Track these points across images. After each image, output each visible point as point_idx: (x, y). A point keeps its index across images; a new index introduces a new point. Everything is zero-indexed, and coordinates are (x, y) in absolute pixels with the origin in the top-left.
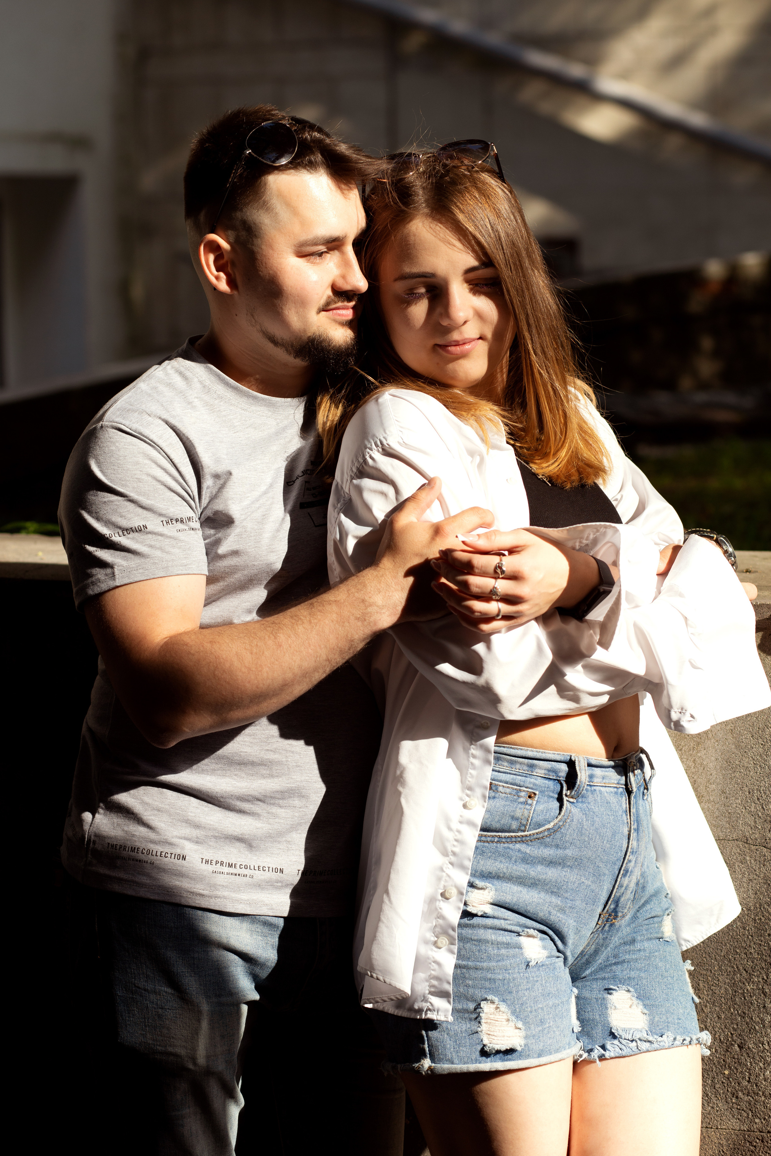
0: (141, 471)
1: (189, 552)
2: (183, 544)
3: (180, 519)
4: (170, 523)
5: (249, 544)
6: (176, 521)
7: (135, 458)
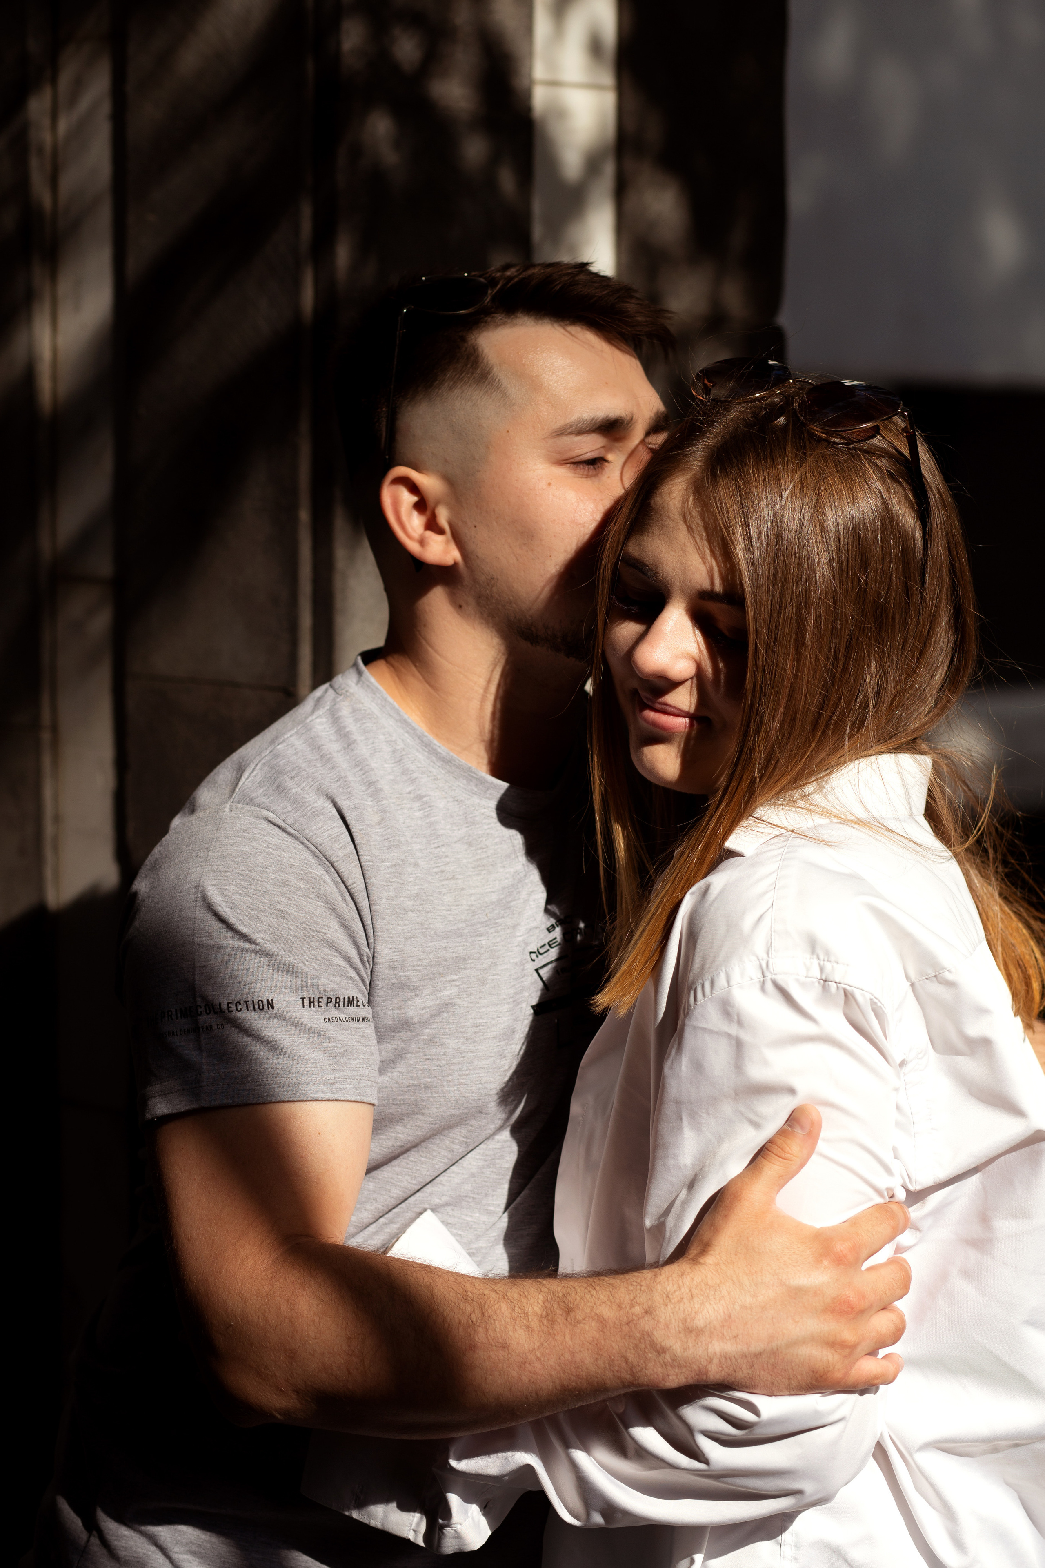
0: (289, 899)
1: (342, 1060)
2: (334, 1044)
3: (334, 1000)
4: (316, 1004)
5: (450, 1078)
6: (328, 1003)
7: (282, 874)
